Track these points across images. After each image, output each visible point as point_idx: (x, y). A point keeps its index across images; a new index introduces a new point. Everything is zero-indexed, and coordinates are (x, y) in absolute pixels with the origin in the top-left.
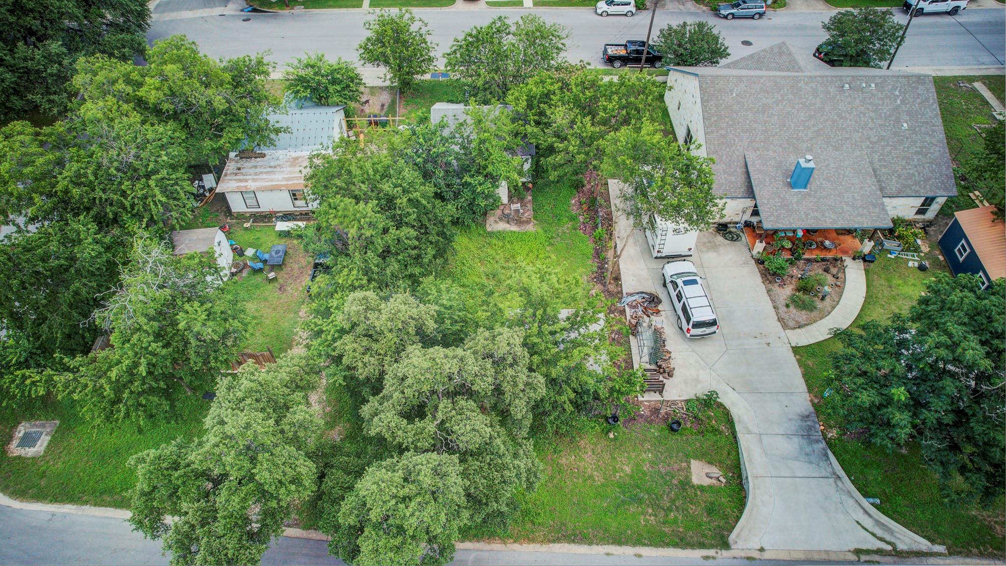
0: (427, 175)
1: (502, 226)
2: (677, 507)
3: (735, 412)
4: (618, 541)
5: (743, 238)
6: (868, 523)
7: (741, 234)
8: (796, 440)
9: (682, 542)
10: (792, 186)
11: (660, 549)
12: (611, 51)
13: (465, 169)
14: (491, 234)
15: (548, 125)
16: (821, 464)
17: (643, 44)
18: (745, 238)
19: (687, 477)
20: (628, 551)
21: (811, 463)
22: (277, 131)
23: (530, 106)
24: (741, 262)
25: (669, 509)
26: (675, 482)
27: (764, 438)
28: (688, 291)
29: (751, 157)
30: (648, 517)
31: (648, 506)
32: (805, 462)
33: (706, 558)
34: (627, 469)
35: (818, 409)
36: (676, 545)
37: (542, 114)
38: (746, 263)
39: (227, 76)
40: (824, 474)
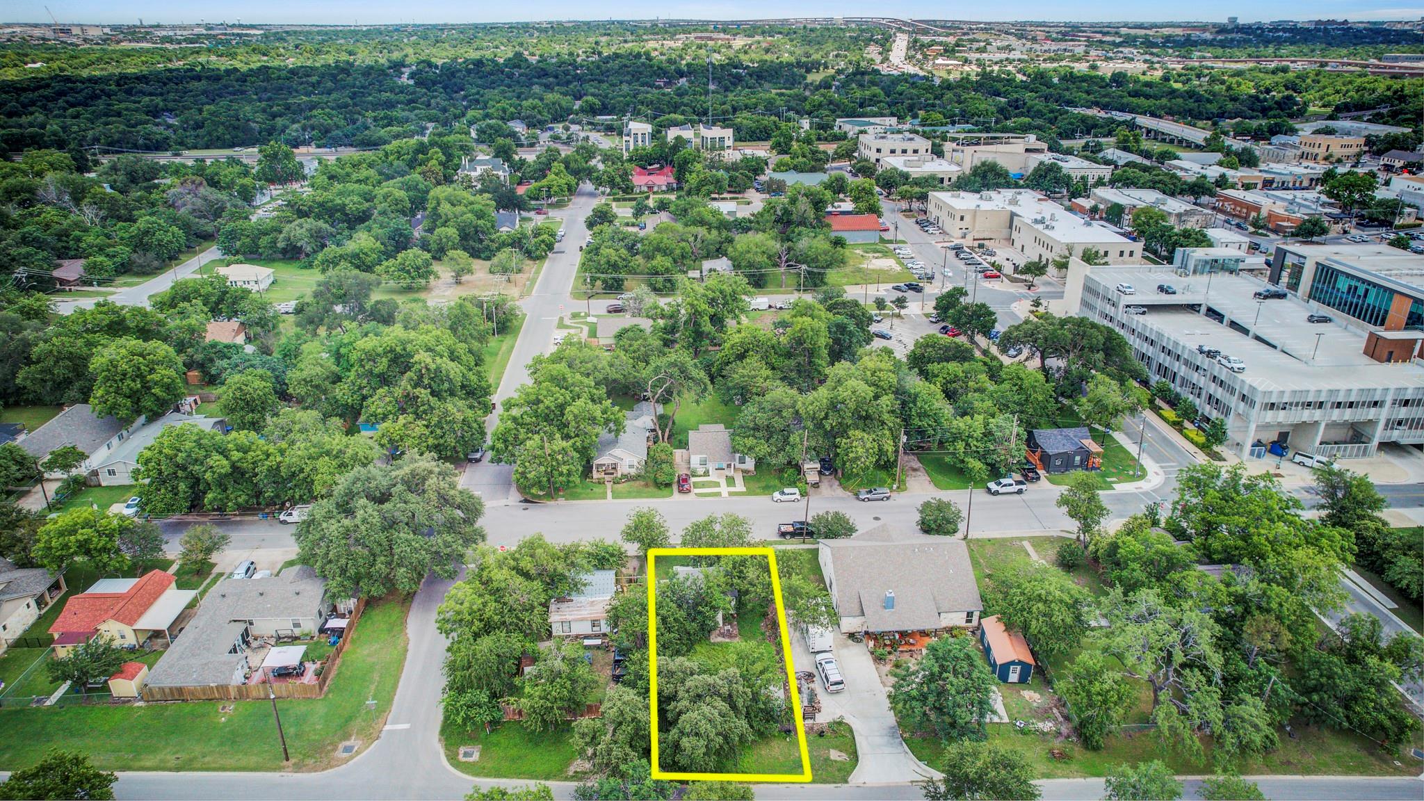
0: (680, 606)
1: (720, 639)
2: (822, 769)
3: (854, 727)
5: (863, 641)
6: (919, 771)
7: (862, 638)
8: (886, 738)
10: (885, 607)
12: (783, 529)
13: (697, 605)
14: (714, 644)
15: (745, 578)
16: (899, 748)
17: (802, 523)
18: (865, 640)
19: (828, 756)
21: (893, 748)
22: (585, 585)
23: (734, 568)
24: (862, 653)
25: (819, 771)
26: (822, 759)
28: (827, 667)
29: (862, 592)
32: (890, 747)
33: (836, 787)
35: (899, 724)
37: (741, 572)
38: (864, 654)
39: (562, 555)
40: (900, 752)
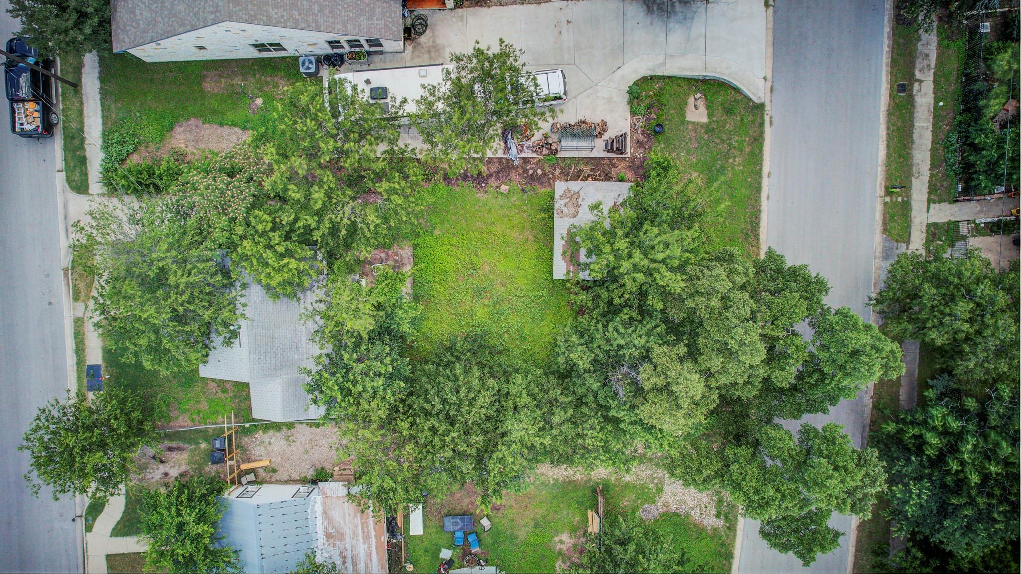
2: (728, 139)
3: (644, 72)
4: (758, 190)
5: (423, 13)
7: (416, 14)
8: (671, 25)
9: (758, 140)
11: (764, 158)
16: (694, 10)
18: (422, 11)
19: (702, 126)
20: (765, 182)
21: (693, 18)
24: (460, 23)
25: (730, 145)
26: (706, 137)
27: (669, 52)
30: (736, 163)
31: (727, 162)
32: (692, 22)
33: (771, 123)
34: (694, 175)
36: (762, 144)
38: (461, 18)
40: (704, 11)
